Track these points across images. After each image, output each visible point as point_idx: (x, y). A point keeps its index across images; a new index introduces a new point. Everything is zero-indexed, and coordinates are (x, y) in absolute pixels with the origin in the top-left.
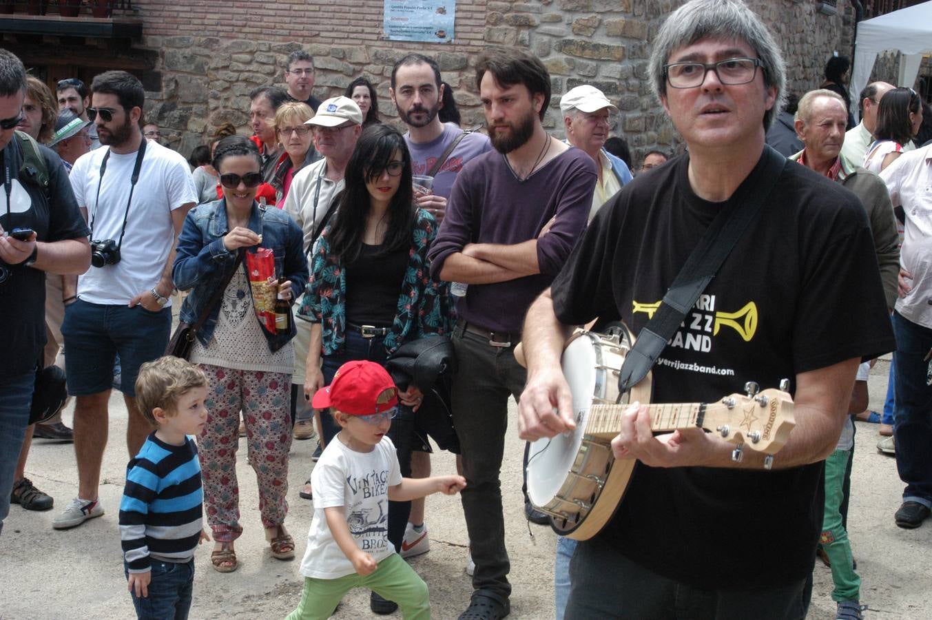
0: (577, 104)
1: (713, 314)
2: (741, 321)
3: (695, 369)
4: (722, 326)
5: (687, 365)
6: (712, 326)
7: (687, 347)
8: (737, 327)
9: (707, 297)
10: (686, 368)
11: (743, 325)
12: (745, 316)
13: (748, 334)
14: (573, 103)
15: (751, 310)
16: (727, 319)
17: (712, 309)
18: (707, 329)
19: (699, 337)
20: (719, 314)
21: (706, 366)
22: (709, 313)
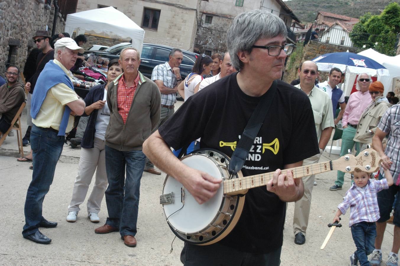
0: (67, 45)
1: (262, 145)
2: (273, 146)
3: (253, 169)
4: (266, 149)
5: (249, 167)
6: (261, 149)
7: (249, 159)
8: (271, 149)
9: (258, 138)
10: (249, 169)
11: (274, 148)
12: (274, 144)
13: (276, 152)
14: (64, 44)
15: (276, 142)
16: (267, 146)
17: (261, 143)
18: (258, 151)
19: (253, 155)
20: (264, 144)
21: (257, 167)
22: (259, 144)
